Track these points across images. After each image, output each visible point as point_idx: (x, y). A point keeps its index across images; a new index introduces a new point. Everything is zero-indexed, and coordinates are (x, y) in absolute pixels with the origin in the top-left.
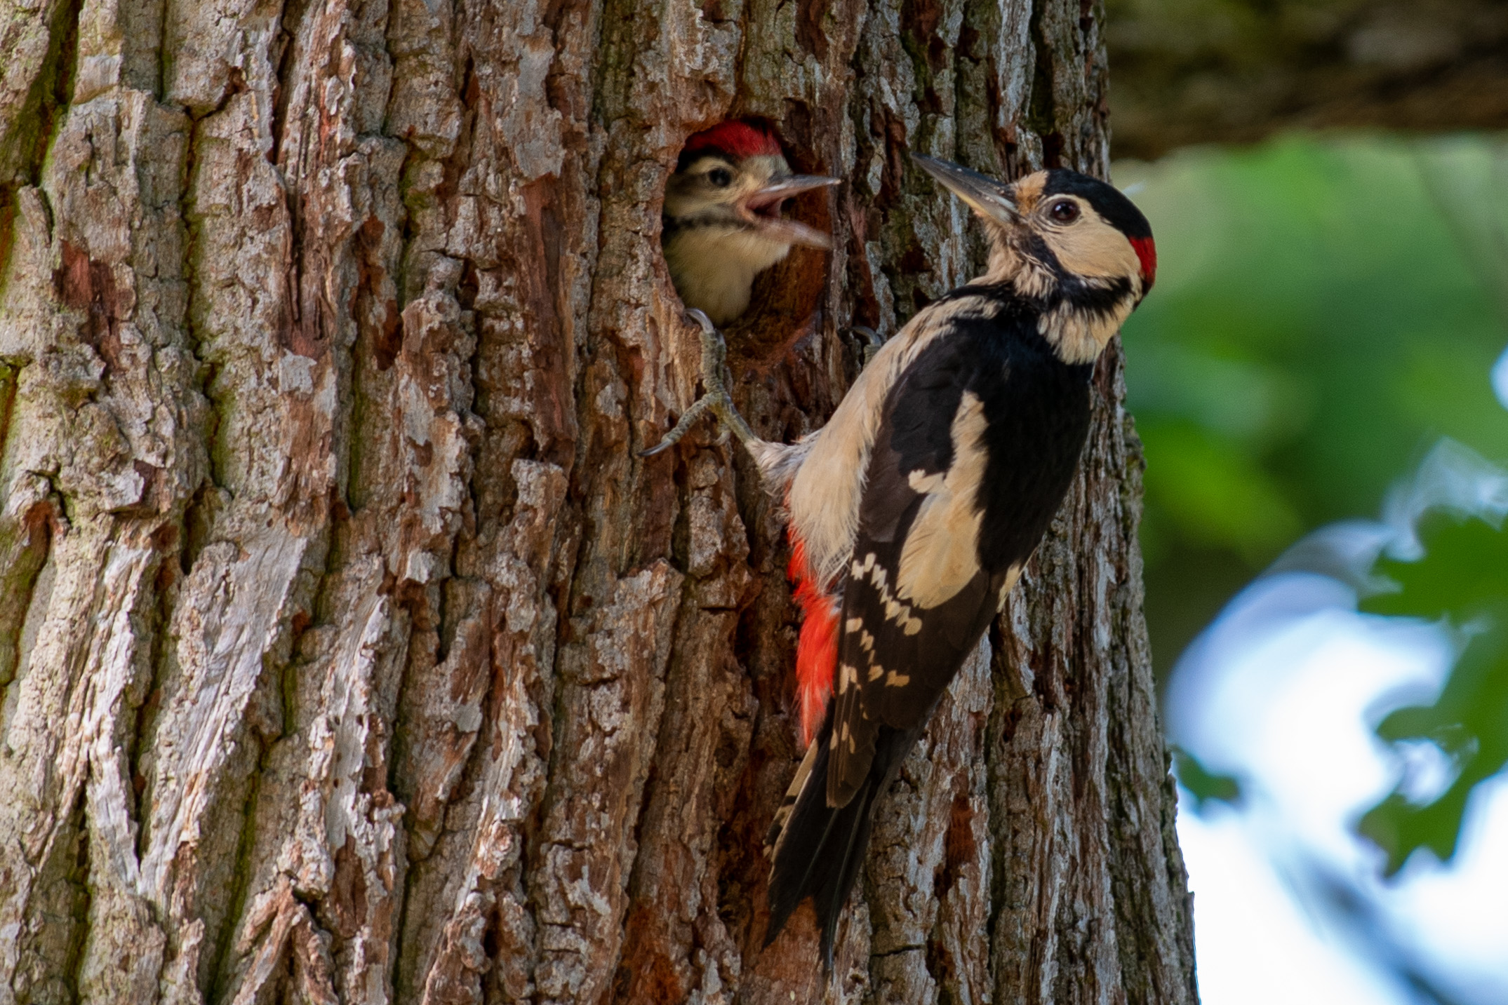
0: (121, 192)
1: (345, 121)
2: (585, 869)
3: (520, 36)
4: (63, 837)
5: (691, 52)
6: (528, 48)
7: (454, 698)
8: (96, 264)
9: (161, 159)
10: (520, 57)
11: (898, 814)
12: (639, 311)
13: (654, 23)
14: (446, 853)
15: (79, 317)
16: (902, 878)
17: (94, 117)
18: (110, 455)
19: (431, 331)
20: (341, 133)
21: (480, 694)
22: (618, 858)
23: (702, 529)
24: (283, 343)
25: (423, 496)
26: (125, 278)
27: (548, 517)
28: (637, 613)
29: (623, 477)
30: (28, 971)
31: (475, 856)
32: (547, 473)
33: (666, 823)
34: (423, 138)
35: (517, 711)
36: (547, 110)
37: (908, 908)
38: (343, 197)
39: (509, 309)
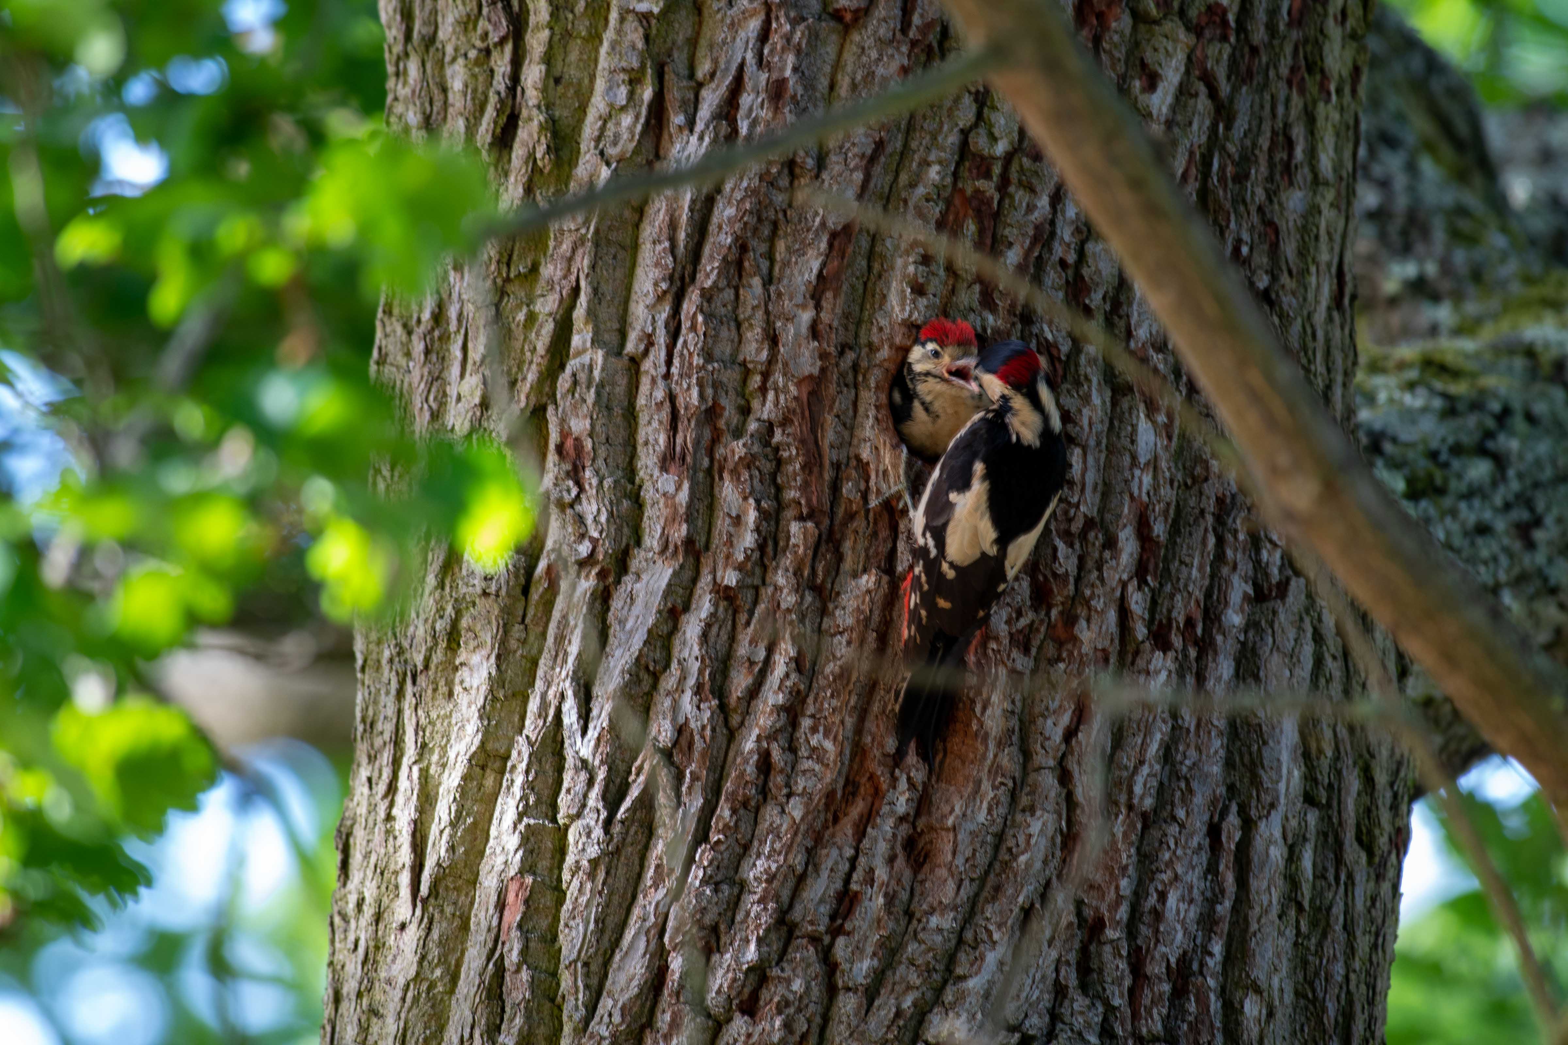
0: (588, 401)
1: (698, 355)
2: (821, 728)
3: (797, 306)
5: (903, 310)
6: (800, 311)
7: (750, 645)
8: (576, 439)
9: (613, 384)
10: (795, 316)
11: (1042, 701)
12: (868, 444)
13: (884, 297)
14: (747, 725)
15: (568, 467)
16: (1041, 733)
17: (578, 365)
18: (577, 535)
19: (740, 457)
20: (697, 361)
21: (765, 643)
22: (842, 722)
24: (664, 469)
25: (735, 542)
26: (588, 444)
27: (805, 550)
28: (858, 596)
29: (861, 531)
30: (527, 800)
31: (757, 725)
32: (805, 528)
34: (751, 362)
35: (786, 650)
36: (811, 342)
37: (1043, 747)
38: (695, 392)
39: (789, 445)
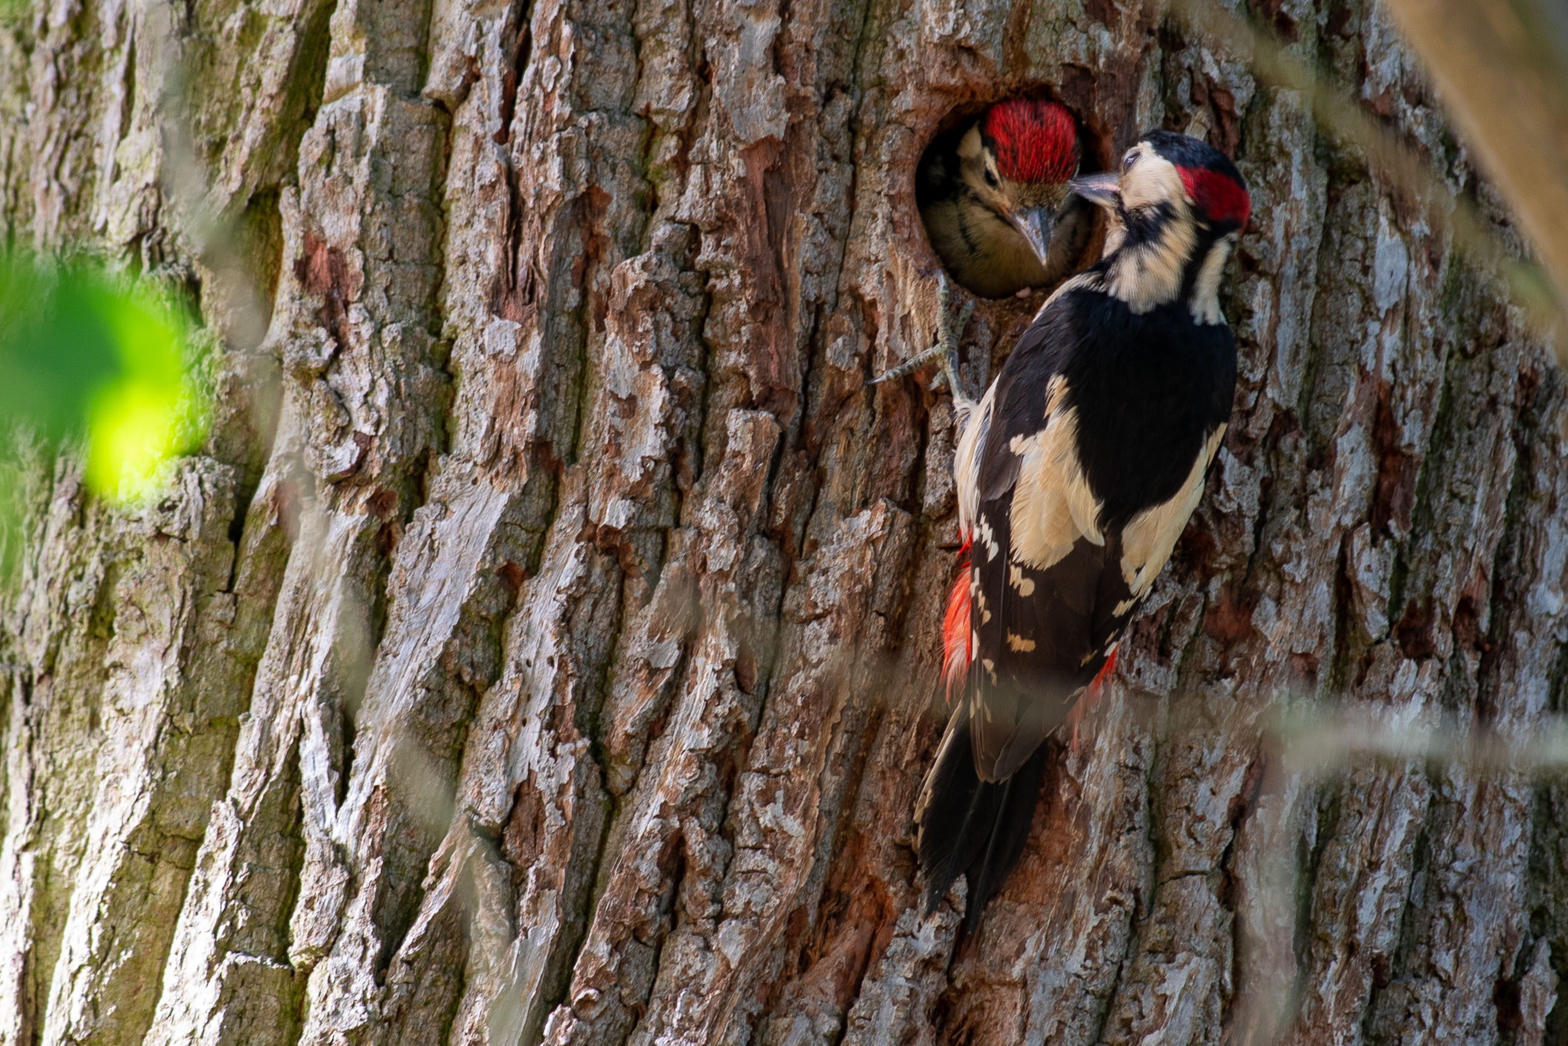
0: (356, 181)
1: (562, 97)
2: (780, 794)
3: (747, 8)
4: (276, 793)
5: (943, 19)
6: (752, 18)
7: (651, 637)
8: (333, 251)
9: (404, 150)
10: (741, 28)
11: (1191, 748)
12: (875, 267)
14: (642, 786)
15: (316, 302)
16: (1188, 809)
17: (338, 113)
18: (333, 428)
19: (636, 289)
20: (559, 109)
21: (678, 634)
22: (819, 782)
23: (934, 470)
24: (495, 309)
25: (625, 446)
26: (355, 261)
27: (756, 462)
28: (851, 550)
29: (859, 428)
30: (233, 920)
31: (661, 785)
32: (755, 422)
33: (883, 751)
34: (659, 112)
35: (716, 647)
36: (771, 77)
37: (1191, 835)
38: (554, 166)
39: (728, 267)
